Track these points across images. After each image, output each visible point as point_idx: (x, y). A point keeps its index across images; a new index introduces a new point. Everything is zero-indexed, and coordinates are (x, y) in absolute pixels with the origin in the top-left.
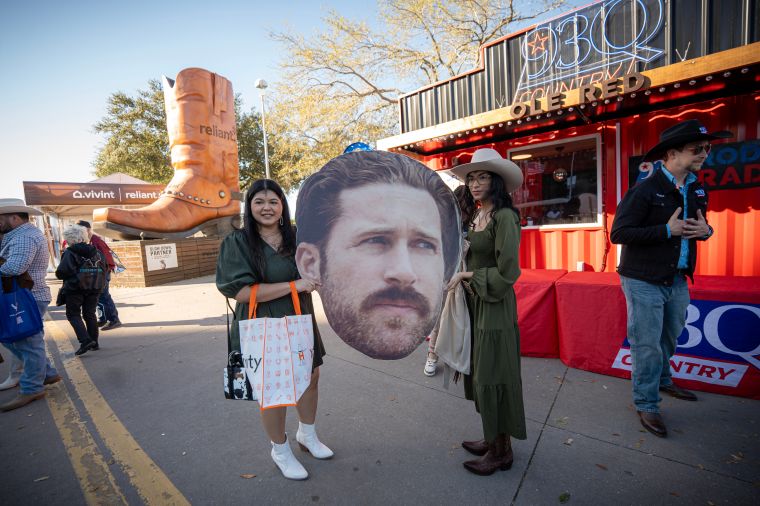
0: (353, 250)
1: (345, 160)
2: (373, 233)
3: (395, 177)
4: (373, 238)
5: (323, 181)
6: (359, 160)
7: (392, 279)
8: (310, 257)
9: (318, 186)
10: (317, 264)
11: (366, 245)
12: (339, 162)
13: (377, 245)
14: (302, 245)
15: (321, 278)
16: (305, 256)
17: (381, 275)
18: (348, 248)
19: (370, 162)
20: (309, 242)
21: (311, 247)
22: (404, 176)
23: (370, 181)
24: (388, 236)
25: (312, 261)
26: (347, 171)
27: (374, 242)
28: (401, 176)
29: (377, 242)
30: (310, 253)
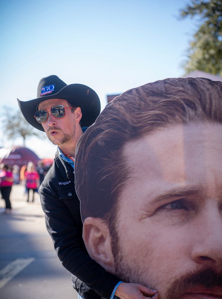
0: (148, 220)
1: (124, 103)
2: (171, 195)
3: (191, 113)
4: (172, 203)
5: (100, 136)
6: (141, 99)
7: (202, 258)
8: (98, 235)
9: (96, 143)
10: (108, 243)
11: (163, 214)
12: (117, 106)
13: (178, 212)
14: (88, 221)
15: (115, 261)
16: (94, 235)
17: (188, 252)
18: (141, 219)
19: (156, 99)
20: (95, 216)
21: (98, 222)
22: (204, 108)
23: (159, 125)
24: (190, 198)
25: (102, 239)
26: (128, 117)
27: (173, 208)
28: (200, 110)
29: (177, 208)
30: (98, 230)
